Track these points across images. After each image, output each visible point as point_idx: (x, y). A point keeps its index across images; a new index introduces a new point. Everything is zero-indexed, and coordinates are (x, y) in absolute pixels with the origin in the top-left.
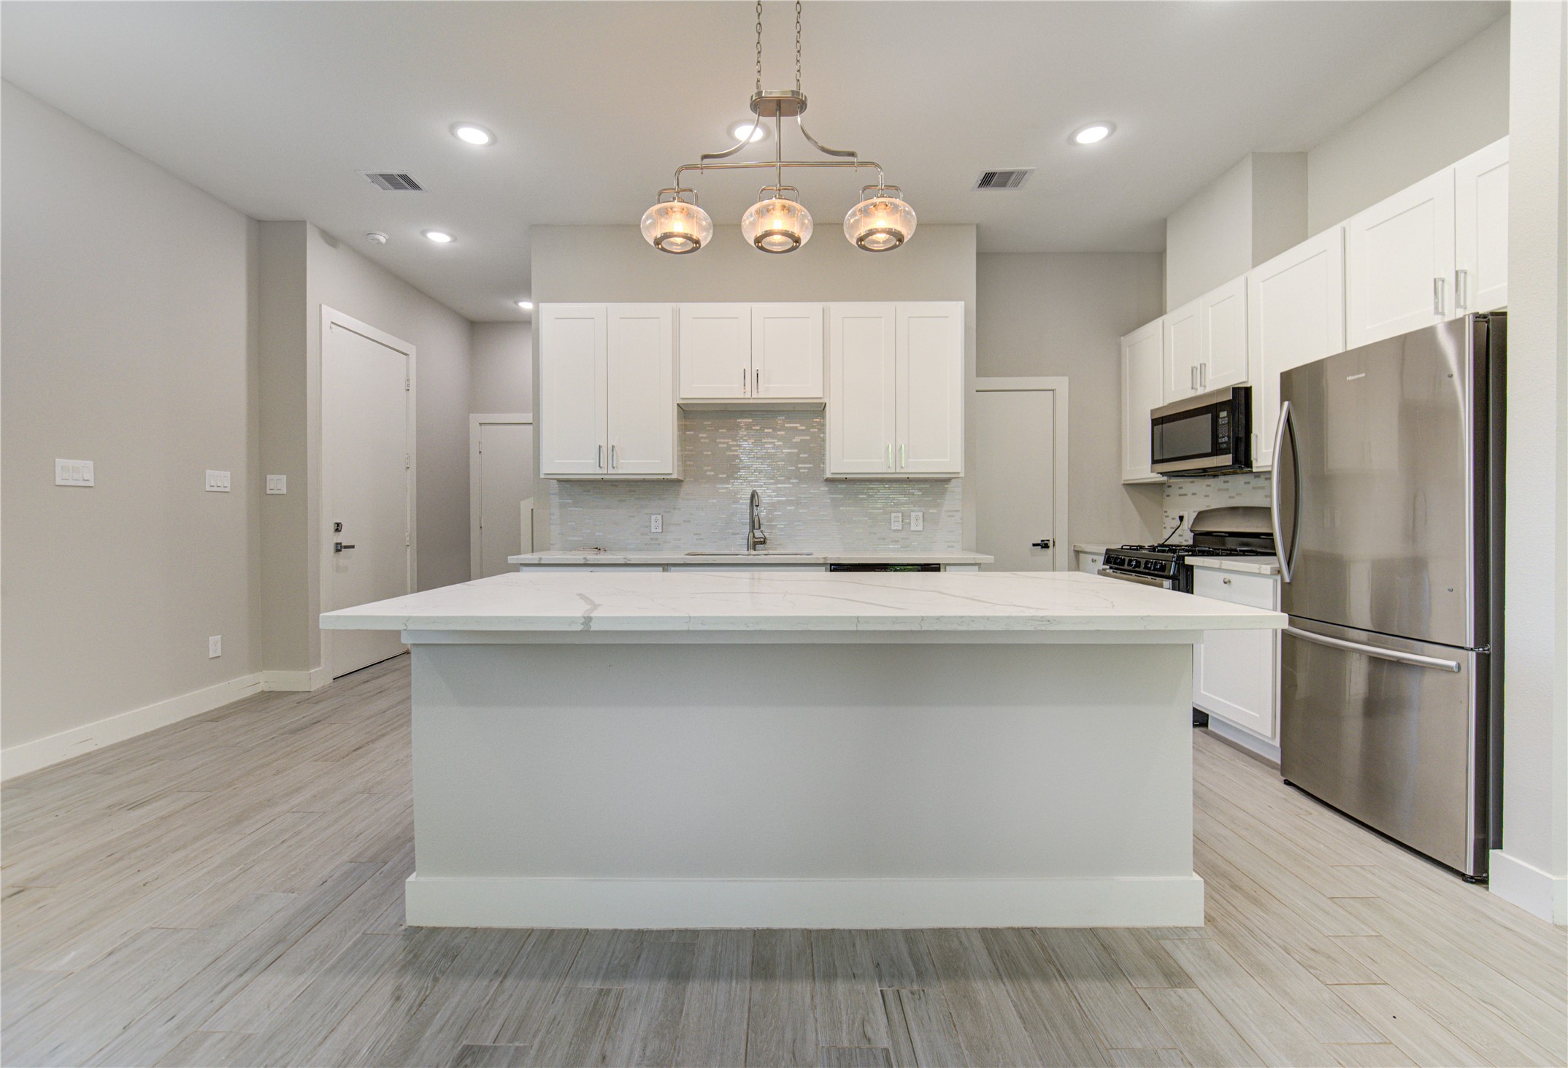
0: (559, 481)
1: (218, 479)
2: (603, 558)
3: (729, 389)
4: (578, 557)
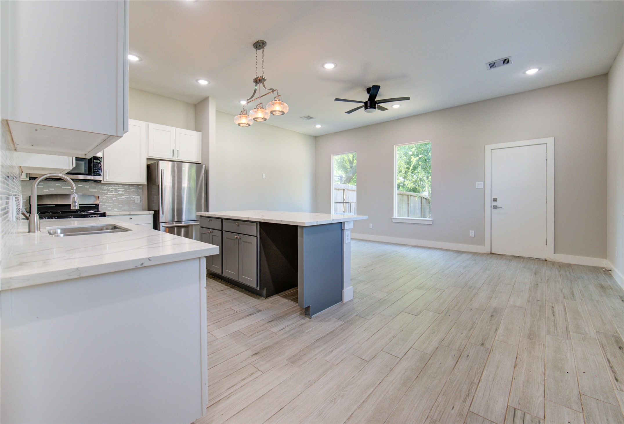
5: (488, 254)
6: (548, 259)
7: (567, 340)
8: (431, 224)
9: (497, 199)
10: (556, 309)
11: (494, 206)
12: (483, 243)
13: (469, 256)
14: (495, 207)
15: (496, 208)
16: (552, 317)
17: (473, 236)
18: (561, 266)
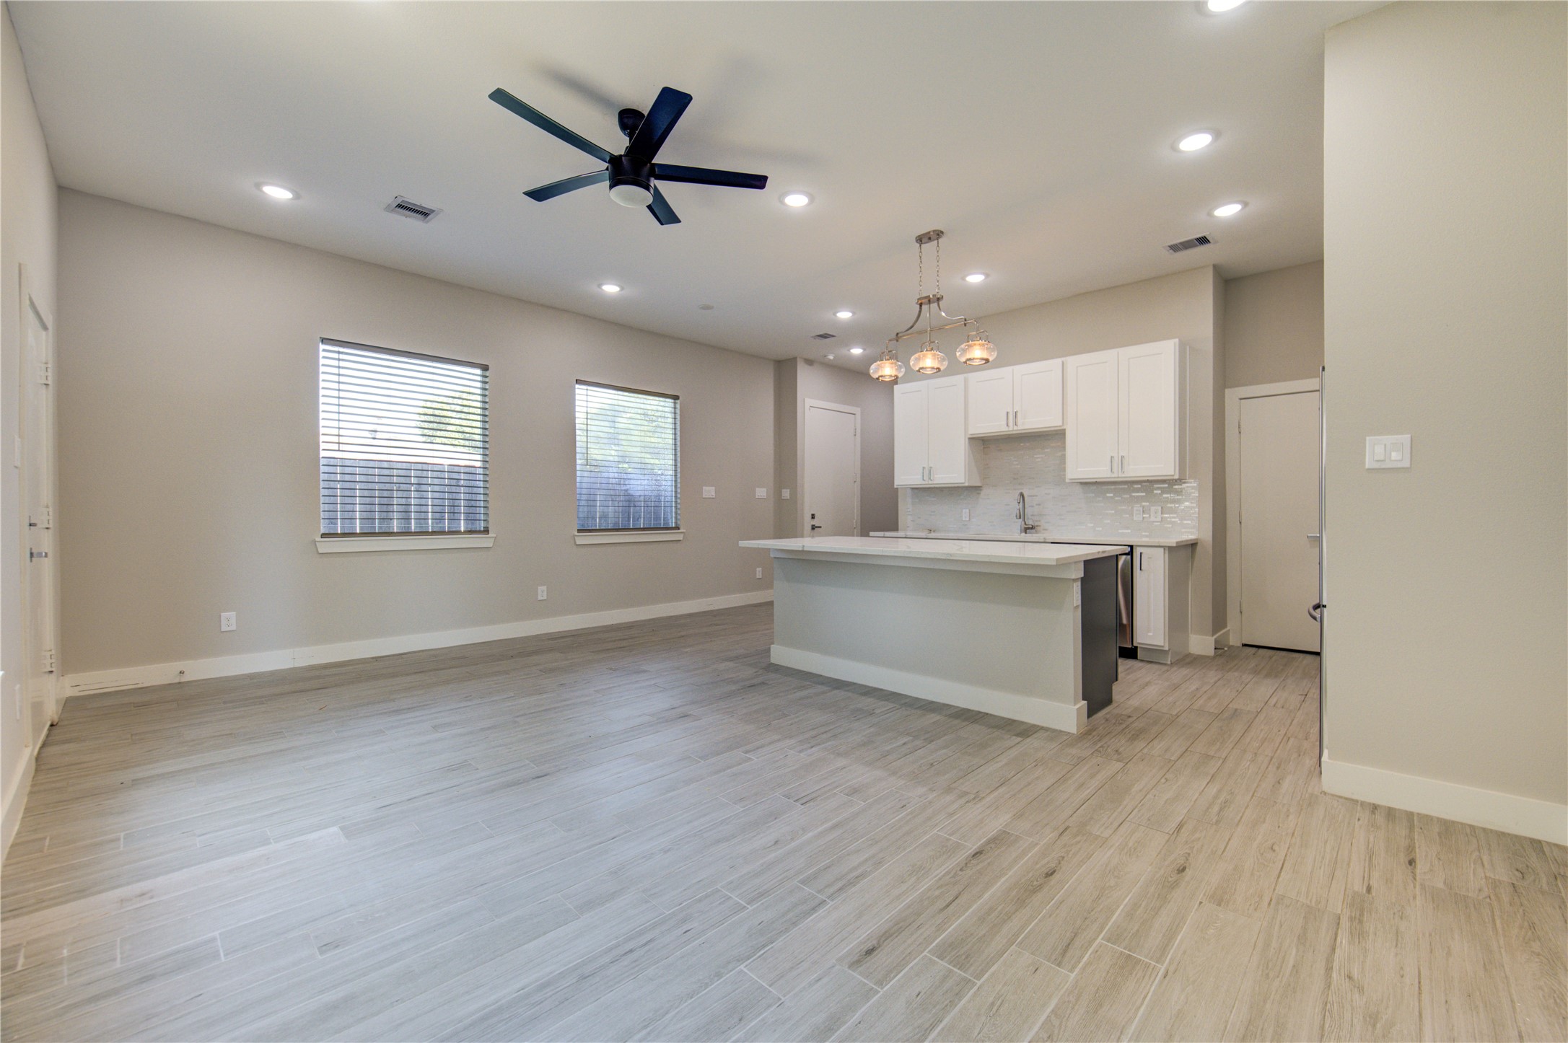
0: (913, 489)
1: (761, 492)
2: (932, 535)
3: (995, 425)
4: (923, 534)
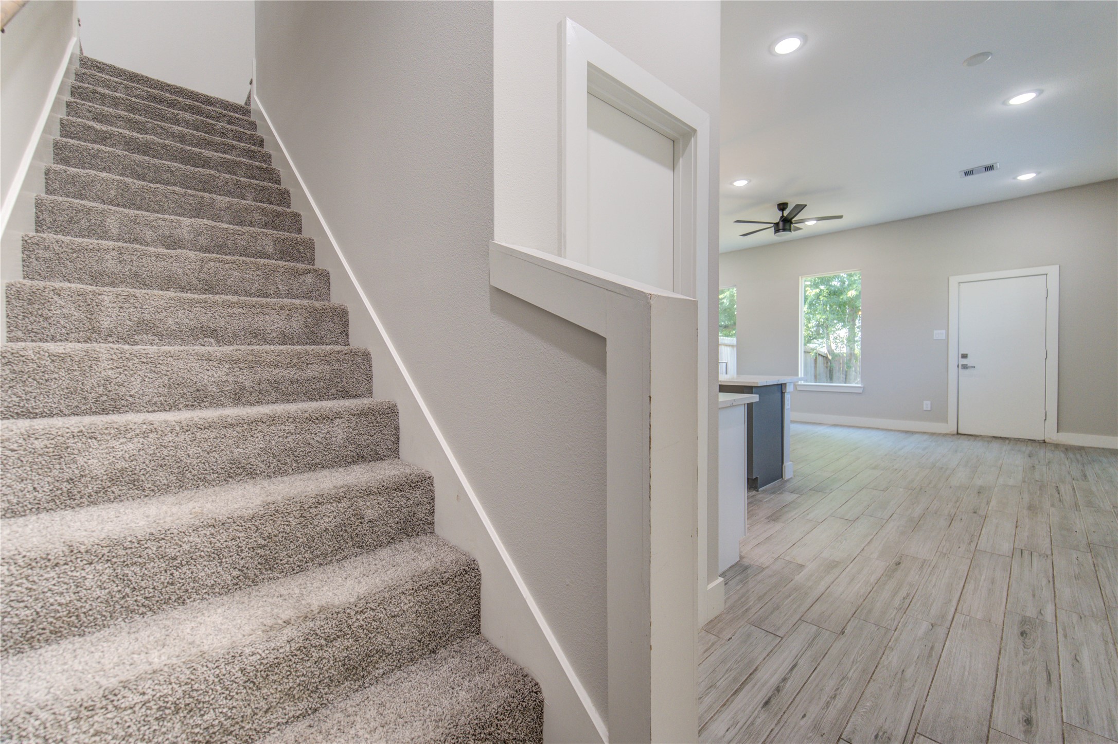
5: (953, 435)
6: (1047, 440)
7: (1076, 512)
8: (861, 392)
9: (967, 355)
10: (1062, 488)
11: (962, 365)
12: (945, 420)
13: (925, 437)
14: (965, 367)
15: (967, 368)
16: (1057, 495)
17: (929, 409)
18: (1067, 449)
